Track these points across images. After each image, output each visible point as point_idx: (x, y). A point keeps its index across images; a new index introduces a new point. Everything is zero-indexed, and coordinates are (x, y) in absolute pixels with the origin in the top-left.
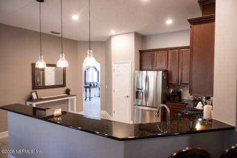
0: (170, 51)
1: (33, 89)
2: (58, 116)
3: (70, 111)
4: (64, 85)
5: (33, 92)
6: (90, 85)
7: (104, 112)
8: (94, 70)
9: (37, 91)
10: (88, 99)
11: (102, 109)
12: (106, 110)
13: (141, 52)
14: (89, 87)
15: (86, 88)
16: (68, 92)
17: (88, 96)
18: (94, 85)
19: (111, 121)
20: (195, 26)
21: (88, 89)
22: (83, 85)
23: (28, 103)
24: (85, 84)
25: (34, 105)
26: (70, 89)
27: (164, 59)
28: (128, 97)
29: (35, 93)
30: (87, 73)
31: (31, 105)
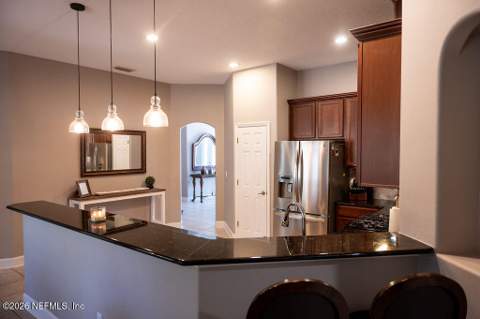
0: (348, 101)
1: (82, 176)
2: (99, 222)
3: (154, 220)
4: (142, 170)
5: (81, 182)
6: (203, 172)
7: (222, 224)
8: (211, 141)
9: (90, 180)
10: (198, 199)
11: (218, 218)
12: (225, 219)
13: (292, 104)
14: (200, 174)
15: (194, 177)
16: (150, 183)
17: (198, 194)
18: (210, 172)
19: (233, 240)
20: (365, 44)
21: (198, 181)
22: (189, 172)
23: (72, 203)
24: (193, 169)
25: (82, 205)
26: (155, 177)
27: (337, 117)
28: (263, 193)
29: (85, 184)
30: (196, 148)
31: (77, 206)
